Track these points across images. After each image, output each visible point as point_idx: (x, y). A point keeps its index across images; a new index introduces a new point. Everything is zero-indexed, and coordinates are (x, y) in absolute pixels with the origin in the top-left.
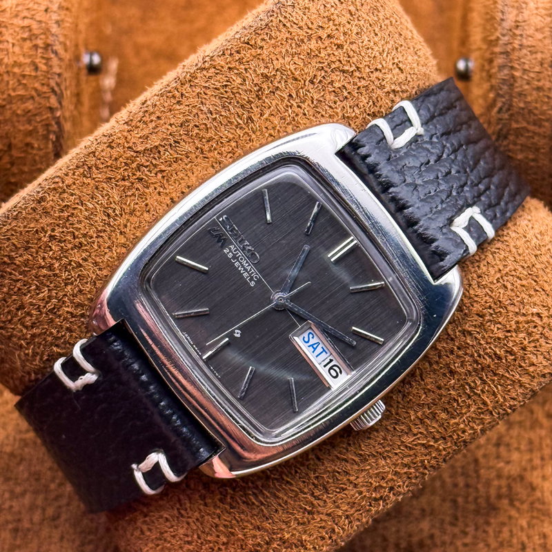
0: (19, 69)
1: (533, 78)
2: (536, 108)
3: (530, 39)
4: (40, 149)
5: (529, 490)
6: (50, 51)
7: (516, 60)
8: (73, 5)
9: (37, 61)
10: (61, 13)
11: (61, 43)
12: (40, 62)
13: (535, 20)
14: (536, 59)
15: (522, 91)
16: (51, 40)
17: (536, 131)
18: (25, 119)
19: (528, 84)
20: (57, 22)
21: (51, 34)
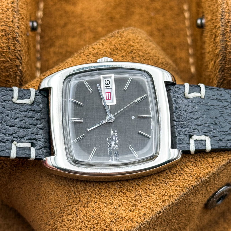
0: (1, 49)
6: (15, 40)
7: (228, 37)
9: (9, 45)
11: (20, 36)
16: (15, 35)
21: (15, 32)
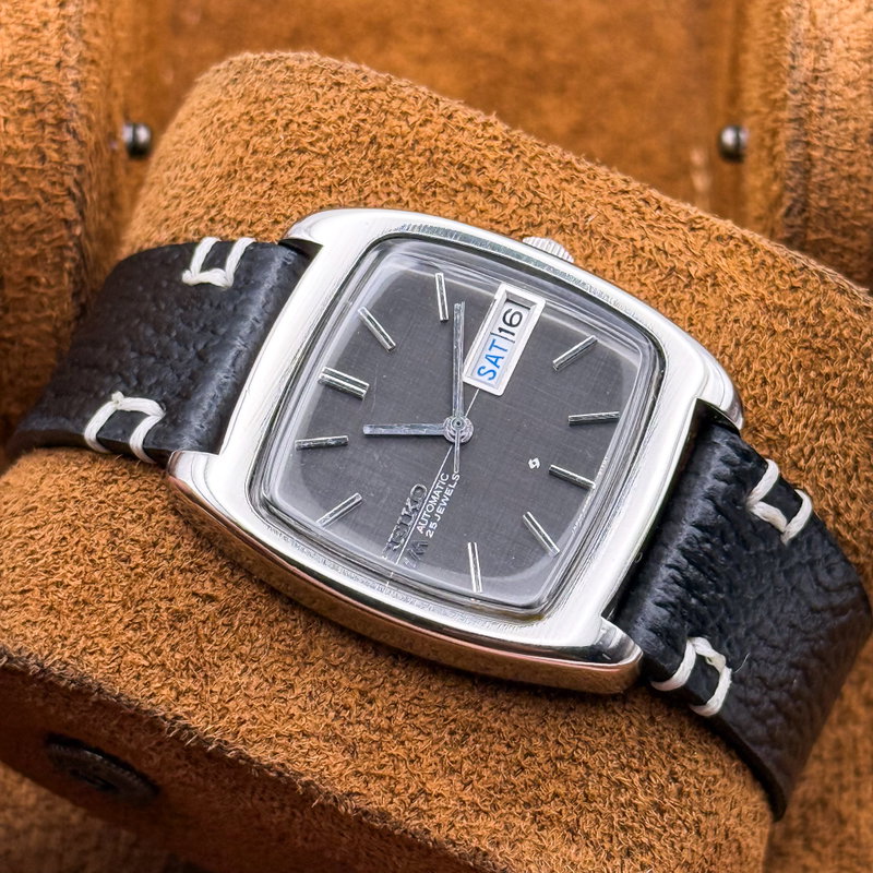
0: (16, 159)
1: (841, 161)
2: (847, 209)
3: (837, 98)
4: (49, 286)
5: (836, 822)
6: (64, 130)
7: (815, 132)
8: (101, 57)
9: (43, 145)
10: (81, 69)
11: (82, 117)
12: (48, 148)
13: (845, 69)
14: (846, 129)
15: (823, 181)
16: (66, 112)
17: (847, 245)
18: (25, 238)
19: (833, 169)
20: (76, 84)
21: (65, 102)
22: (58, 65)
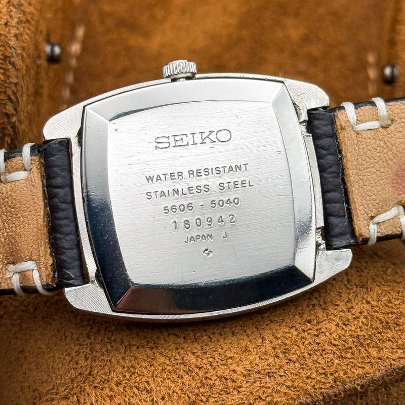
6: (7, 62)
10: (19, 27)
11: (18, 55)
16: (9, 52)
20: (16, 36)
21: (9, 46)
22: (6, 24)
